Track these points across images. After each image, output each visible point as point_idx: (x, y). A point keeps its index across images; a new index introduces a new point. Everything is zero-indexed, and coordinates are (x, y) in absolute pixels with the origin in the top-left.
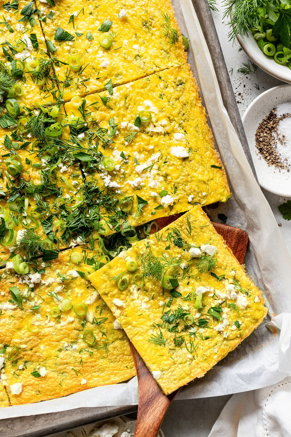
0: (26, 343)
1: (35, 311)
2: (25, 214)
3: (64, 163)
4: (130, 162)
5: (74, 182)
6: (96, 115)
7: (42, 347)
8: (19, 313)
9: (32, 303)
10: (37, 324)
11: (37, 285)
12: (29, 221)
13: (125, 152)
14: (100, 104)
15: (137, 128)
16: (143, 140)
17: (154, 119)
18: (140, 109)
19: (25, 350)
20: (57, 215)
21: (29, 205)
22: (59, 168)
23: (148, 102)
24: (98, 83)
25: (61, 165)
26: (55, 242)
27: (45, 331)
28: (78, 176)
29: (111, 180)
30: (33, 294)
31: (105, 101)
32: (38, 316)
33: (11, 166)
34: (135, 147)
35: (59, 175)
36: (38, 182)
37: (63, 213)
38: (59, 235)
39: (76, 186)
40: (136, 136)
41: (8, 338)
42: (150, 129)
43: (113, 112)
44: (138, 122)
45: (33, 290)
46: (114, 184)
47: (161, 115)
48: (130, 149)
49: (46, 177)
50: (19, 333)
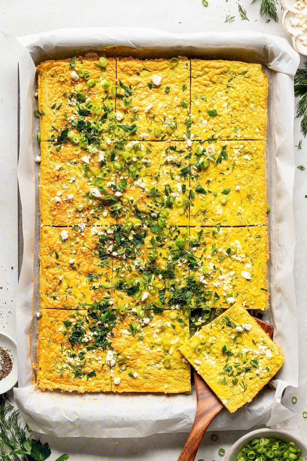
0: (130, 356)
1: (141, 339)
2: (151, 284)
3: (181, 261)
4: (217, 272)
5: (184, 274)
6: (207, 240)
7: (139, 360)
8: (132, 338)
9: (140, 334)
10: (140, 347)
11: (146, 325)
12: (152, 288)
13: (216, 266)
14: (211, 234)
15: (227, 254)
16: (228, 262)
17: (238, 252)
18: (232, 244)
19: (129, 359)
20: (168, 289)
21: (154, 279)
22: (177, 264)
23: (237, 242)
24: (212, 222)
25: (179, 262)
26: (163, 304)
27: (144, 352)
28: (187, 270)
29: (204, 279)
30: (142, 330)
31: (214, 233)
32: (141, 342)
33: (152, 256)
34: (223, 265)
35: (176, 267)
36: (163, 268)
37: (172, 289)
38: (167, 301)
39: (184, 276)
40: (225, 258)
41: (121, 350)
42: (234, 257)
43: (216, 241)
44: (229, 251)
45: (143, 327)
46: (205, 282)
47: (242, 251)
48: (219, 264)
49: (169, 266)
50: (128, 349)
